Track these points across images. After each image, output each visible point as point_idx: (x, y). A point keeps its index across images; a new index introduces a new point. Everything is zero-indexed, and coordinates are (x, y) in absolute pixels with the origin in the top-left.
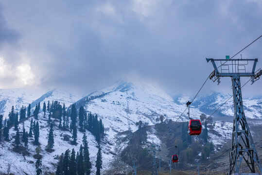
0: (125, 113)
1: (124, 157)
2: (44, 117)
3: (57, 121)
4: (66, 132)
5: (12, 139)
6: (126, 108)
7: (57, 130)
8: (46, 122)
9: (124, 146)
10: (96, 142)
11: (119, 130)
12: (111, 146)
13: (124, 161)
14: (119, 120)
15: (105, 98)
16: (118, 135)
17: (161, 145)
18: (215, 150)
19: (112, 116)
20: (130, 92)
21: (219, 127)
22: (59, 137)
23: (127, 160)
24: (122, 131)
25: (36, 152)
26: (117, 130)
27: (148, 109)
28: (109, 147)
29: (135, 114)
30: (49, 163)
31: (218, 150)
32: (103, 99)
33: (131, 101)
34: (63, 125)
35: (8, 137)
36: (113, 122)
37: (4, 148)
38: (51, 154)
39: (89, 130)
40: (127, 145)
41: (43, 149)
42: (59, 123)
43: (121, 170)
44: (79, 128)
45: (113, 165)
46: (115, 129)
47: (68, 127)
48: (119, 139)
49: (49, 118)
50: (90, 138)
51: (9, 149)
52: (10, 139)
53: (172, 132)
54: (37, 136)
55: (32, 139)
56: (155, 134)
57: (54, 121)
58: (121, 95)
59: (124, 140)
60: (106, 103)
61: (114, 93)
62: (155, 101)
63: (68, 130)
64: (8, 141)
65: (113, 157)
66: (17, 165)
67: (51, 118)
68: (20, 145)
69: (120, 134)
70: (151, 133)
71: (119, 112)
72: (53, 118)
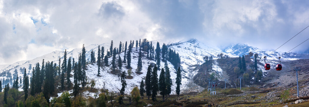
0: (193, 55)
1: (196, 80)
2: (137, 51)
3: (146, 53)
4: (152, 61)
5: (110, 65)
6: (194, 52)
7: (146, 59)
8: (138, 54)
9: (195, 73)
10: (175, 70)
11: (190, 64)
12: (185, 73)
13: (197, 83)
14: (189, 59)
15: (180, 45)
16: (189, 67)
17: (223, 72)
18: (264, 75)
19: (185, 56)
20: (196, 44)
21: (263, 61)
22: (147, 64)
23: (198, 82)
24: (192, 65)
25: (128, 74)
26: (189, 64)
27: (208, 53)
28: (184, 74)
29: (200, 56)
30: (138, 82)
31: (265, 75)
32: (179, 46)
33: (197, 48)
34: (149, 56)
35: (108, 63)
36: (186, 60)
37: (104, 71)
38: (140, 75)
39: (169, 61)
40: (197, 73)
41: (134, 72)
42: (147, 55)
43: (194, 89)
44: (162, 59)
45: (188, 86)
46: (187, 64)
47: (153, 57)
48: (191, 69)
49: (140, 51)
50: (170, 66)
51: (108, 72)
52: (109, 64)
53: (230, 64)
54: (129, 62)
55: (126, 65)
56: (217, 65)
57: (143, 53)
58: (190, 45)
59: (194, 70)
60: (180, 48)
61: (185, 43)
62: (212, 49)
63: (154, 60)
64: (108, 66)
65: (188, 80)
66: (113, 83)
67: (141, 51)
68: (116, 69)
69: (191, 66)
70: (215, 64)
71: (190, 54)
72: (143, 51)
